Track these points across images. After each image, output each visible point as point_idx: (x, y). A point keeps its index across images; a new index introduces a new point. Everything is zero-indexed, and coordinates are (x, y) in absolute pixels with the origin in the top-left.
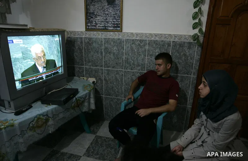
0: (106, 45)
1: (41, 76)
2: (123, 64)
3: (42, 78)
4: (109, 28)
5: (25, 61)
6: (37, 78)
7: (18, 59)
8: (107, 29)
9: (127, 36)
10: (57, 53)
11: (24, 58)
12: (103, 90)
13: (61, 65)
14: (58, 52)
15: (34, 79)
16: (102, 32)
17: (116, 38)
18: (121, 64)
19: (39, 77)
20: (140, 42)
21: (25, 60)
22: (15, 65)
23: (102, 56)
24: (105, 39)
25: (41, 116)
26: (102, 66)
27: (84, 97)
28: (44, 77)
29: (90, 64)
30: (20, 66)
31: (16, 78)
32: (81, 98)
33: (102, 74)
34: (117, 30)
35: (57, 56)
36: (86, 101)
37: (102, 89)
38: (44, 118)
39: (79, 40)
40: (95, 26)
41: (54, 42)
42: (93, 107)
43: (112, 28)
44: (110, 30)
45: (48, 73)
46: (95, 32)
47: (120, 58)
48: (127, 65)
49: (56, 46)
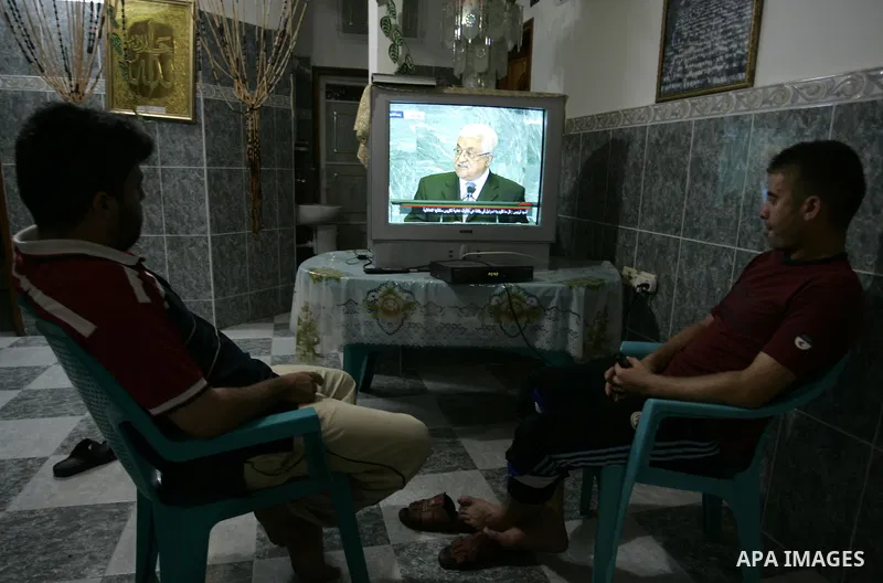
0: (699, 149)
1: (459, 211)
2: (737, 222)
3: (458, 217)
4: (716, 81)
5: (422, 162)
6: (447, 211)
7: (405, 154)
8: (711, 86)
9: (763, 103)
10: (526, 161)
11: (421, 155)
12: (668, 324)
13: (537, 201)
14: (530, 161)
15: (436, 211)
16: (694, 100)
17: (727, 115)
18: (732, 223)
19: (451, 211)
20: (806, 122)
21: (422, 159)
22: (397, 166)
23: (683, 190)
24: (699, 123)
25: (397, 290)
26: (677, 230)
27: (538, 295)
28: (465, 217)
29: (652, 221)
30: (406, 171)
31: (393, 196)
32: (530, 295)
33: (676, 260)
34: (738, 82)
35: (524, 169)
36: (548, 313)
37: (666, 319)
38: (404, 296)
39: (638, 136)
40: (680, 80)
41: (519, 128)
42: (575, 348)
43: (723, 80)
44: (717, 85)
45: (482, 210)
46: (677, 104)
47: (732, 198)
48: (749, 227)
49: (525, 140)
